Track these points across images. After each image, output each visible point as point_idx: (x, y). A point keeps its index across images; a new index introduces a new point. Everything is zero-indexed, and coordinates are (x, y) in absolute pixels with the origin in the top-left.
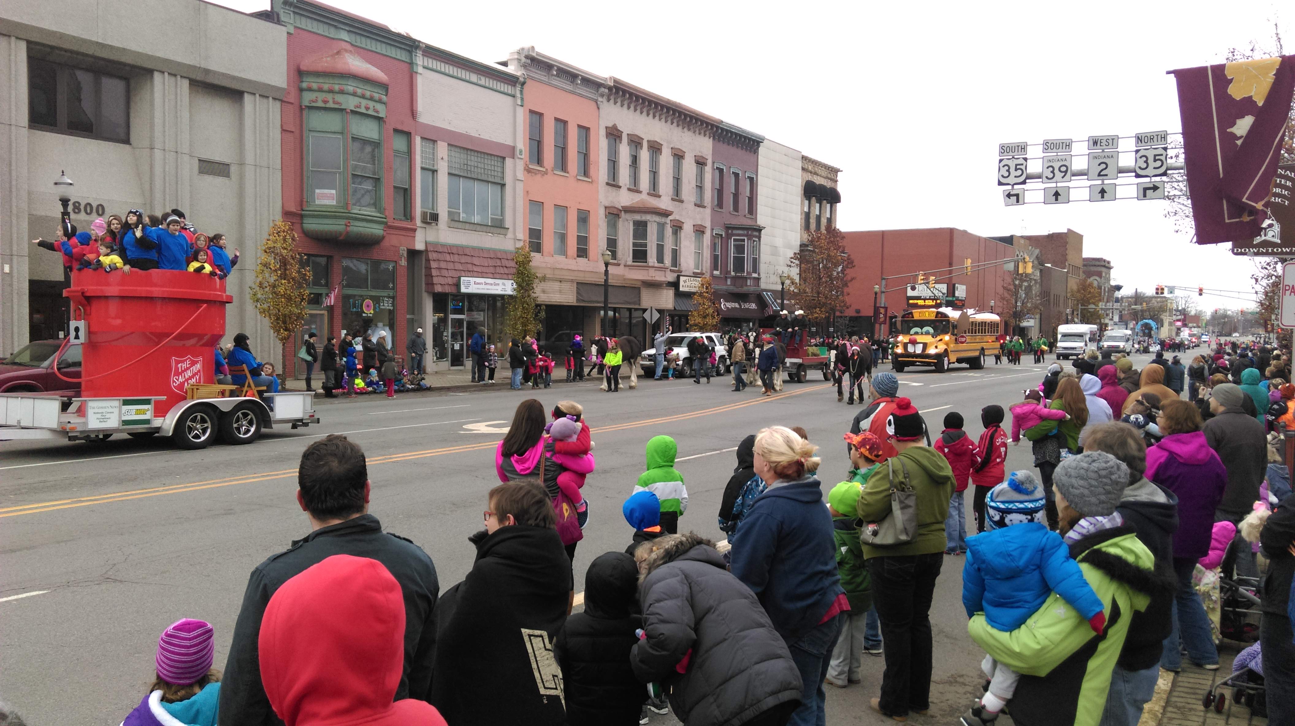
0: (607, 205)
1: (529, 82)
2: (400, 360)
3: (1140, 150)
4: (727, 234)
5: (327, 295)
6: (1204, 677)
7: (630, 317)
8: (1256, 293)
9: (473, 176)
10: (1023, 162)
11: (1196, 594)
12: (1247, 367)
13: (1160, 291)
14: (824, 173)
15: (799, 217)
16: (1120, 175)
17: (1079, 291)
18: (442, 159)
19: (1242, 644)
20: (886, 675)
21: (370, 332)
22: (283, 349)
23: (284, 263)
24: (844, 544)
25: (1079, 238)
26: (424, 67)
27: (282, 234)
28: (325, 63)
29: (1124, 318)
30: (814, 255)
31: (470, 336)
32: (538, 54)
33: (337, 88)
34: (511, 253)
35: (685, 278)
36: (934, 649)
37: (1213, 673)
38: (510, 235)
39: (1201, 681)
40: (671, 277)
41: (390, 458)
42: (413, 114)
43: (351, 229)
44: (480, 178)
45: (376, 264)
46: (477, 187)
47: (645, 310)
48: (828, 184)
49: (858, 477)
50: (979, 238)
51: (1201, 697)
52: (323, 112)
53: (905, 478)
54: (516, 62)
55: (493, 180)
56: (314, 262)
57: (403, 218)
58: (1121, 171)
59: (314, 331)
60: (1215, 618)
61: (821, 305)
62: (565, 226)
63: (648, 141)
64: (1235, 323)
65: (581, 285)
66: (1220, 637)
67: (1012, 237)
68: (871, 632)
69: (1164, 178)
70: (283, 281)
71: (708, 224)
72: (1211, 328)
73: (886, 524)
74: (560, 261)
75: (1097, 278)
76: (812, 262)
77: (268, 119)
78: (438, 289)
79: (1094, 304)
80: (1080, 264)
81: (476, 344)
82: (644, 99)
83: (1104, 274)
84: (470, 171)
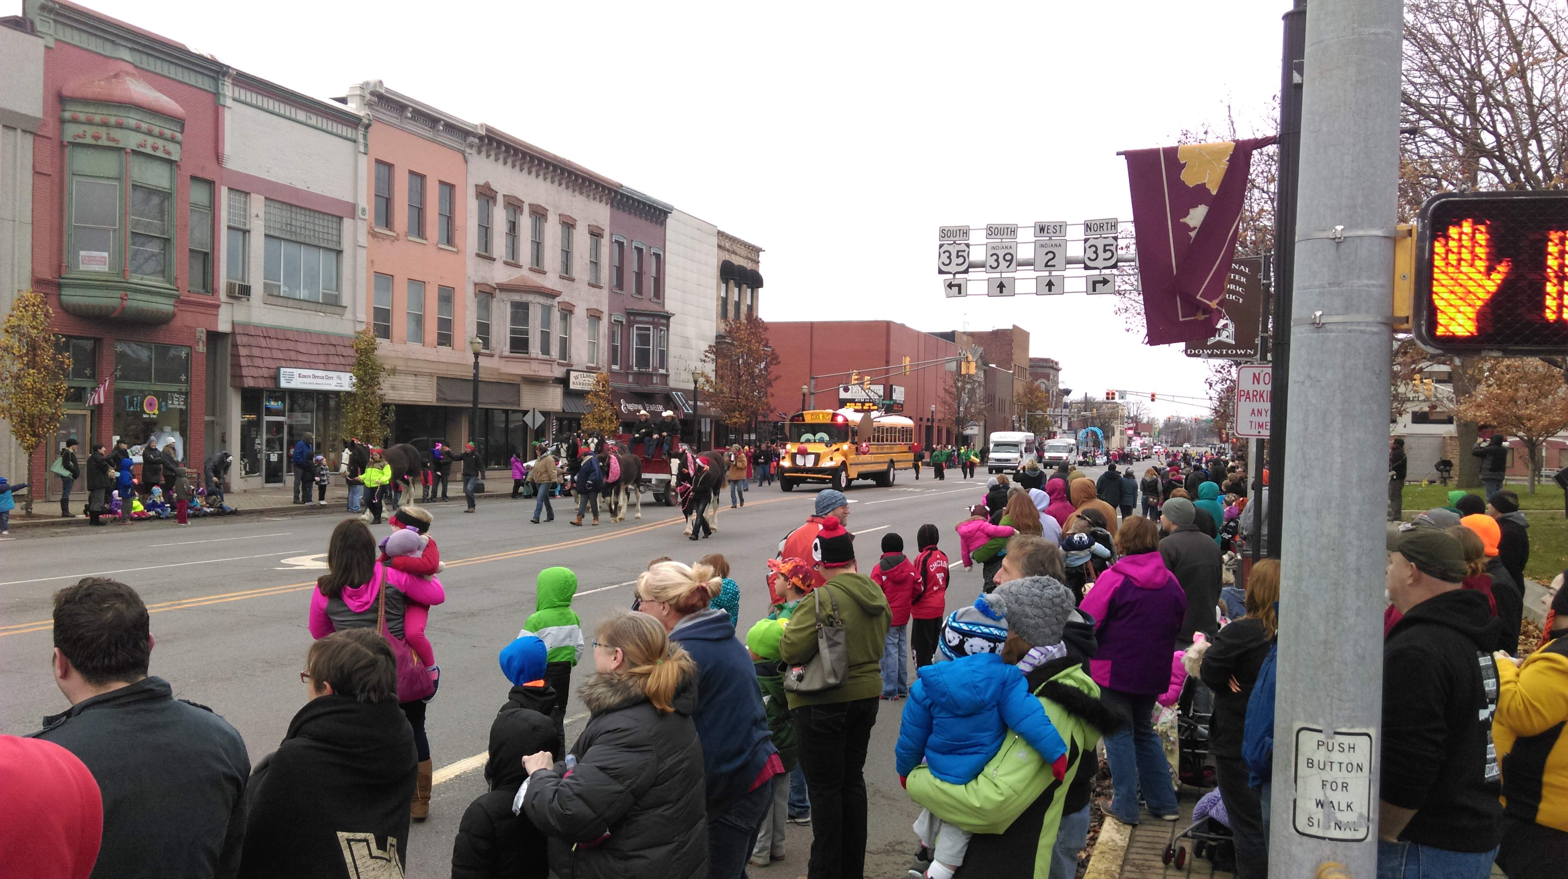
0: (477, 281)
1: (374, 124)
2: (195, 475)
3: (1088, 239)
4: (628, 321)
5: (93, 389)
6: (1162, 829)
7: (507, 421)
8: (1211, 398)
9: (299, 239)
10: (965, 248)
11: (1156, 735)
12: (1202, 481)
13: (1110, 396)
14: (744, 252)
15: (714, 303)
16: (1068, 266)
17: (1025, 395)
18: (257, 216)
19: (1202, 789)
20: (814, 848)
21: (153, 438)
22: (30, 461)
23: (33, 347)
24: (767, 693)
25: (1025, 335)
26: (234, 100)
27: (30, 308)
28: (97, 88)
29: (1073, 426)
30: (733, 348)
31: (291, 444)
32: (387, 90)
33: (113, 120)
34: (349, 338)
35: (576, 373)
36: (869, 813)
37: (1171, 824)
38: (348, 315)
39: (1161, 834)
40: (559, 372)
41: (179, 604)
42: (218, 157)
43: (128, 303)
44: (308, 241)
45: (163, 350)
46: (303, 253)
47: (525, 413)
48: (749, 266)
49: (785, 612)
50: (918, 333)
51: (1160, 852)
52: (92, 150)
53: (834, 610)
54: (358, 99)
55: (325, 245)
56: (74, 345)
57: (202, 291)
58: (1070, 262)
59: (72, 437)
60: (1174, 761)
61: (742, 409)
62: (422, 306)
63: (529, 205)
64: (1189, 432)
65: (443, 381)
66: (1179, 782)
67: (953, 333)
68: (796, 797)
69: (1115, 271)
70: (31, 371)
71: (605, 308)
72: (1164, 437)
73: (813, 667)
74: (416, 350)
75: (1045, 381)
76: (730, 357)
77: (15, 156)
78: (249, 383)
79: (1041, 409)
80: (1026, 365)
81: (301, 453)
82: (524, 154)
83: (1051, 377)
84: (295, 233)
